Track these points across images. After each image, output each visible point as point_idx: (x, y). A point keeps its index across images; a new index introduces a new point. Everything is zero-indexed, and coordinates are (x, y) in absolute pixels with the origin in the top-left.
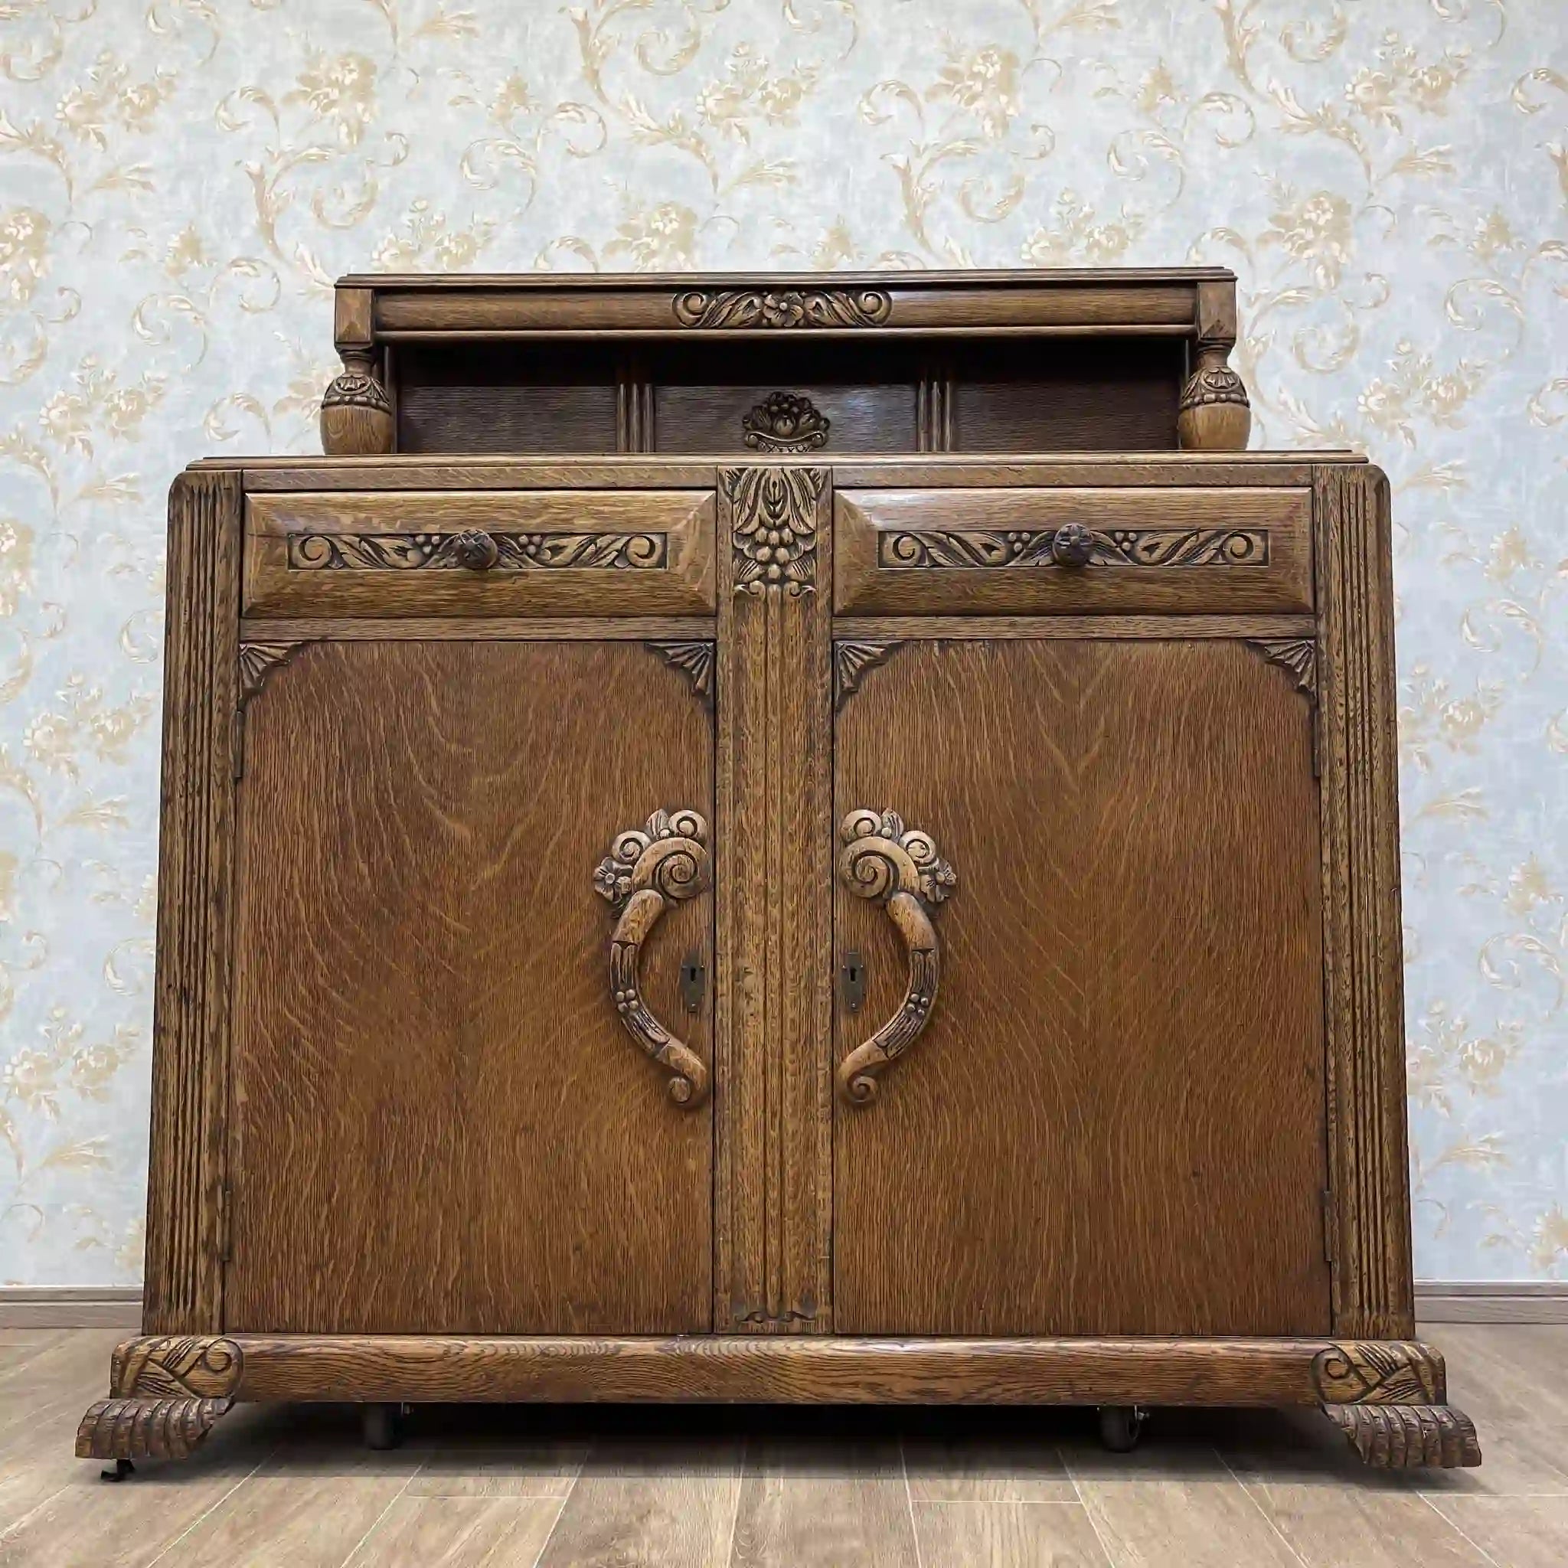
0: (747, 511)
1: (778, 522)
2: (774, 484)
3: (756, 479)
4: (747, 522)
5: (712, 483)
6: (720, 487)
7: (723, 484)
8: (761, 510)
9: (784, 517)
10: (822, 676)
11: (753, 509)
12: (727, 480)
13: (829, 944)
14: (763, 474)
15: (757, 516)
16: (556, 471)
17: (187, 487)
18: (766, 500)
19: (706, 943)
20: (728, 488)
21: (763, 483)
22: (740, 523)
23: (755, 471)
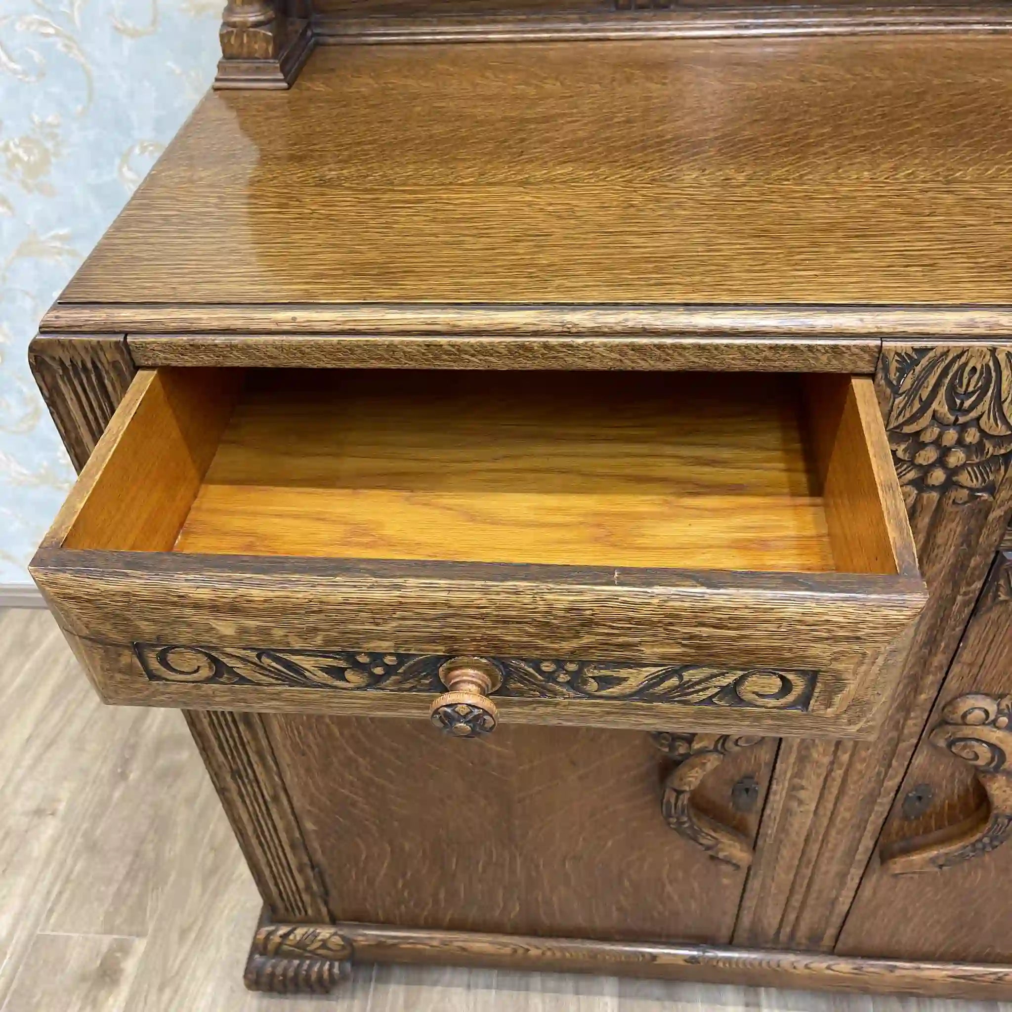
0: (917, 406)
1: (961, 420)
2: (974, 369)
3: (943, 365)
4: (913, 419)
5: (869, 369)
6: (880, 375)
7: (886, 370)
8: (940, 406)
9: (973, 414)
10: (969, 584)
11: (926, 405)
12: (894, 365)
13: (898, 779)
14: (959, 356)
15: (929, 413)
16: (611, 348)
17: (53, 358)
18: (952, 392)
19: (765, 772)
20: (893, 376)
21: (956, 366)
22: (901, 420)
23: (946, 353)
